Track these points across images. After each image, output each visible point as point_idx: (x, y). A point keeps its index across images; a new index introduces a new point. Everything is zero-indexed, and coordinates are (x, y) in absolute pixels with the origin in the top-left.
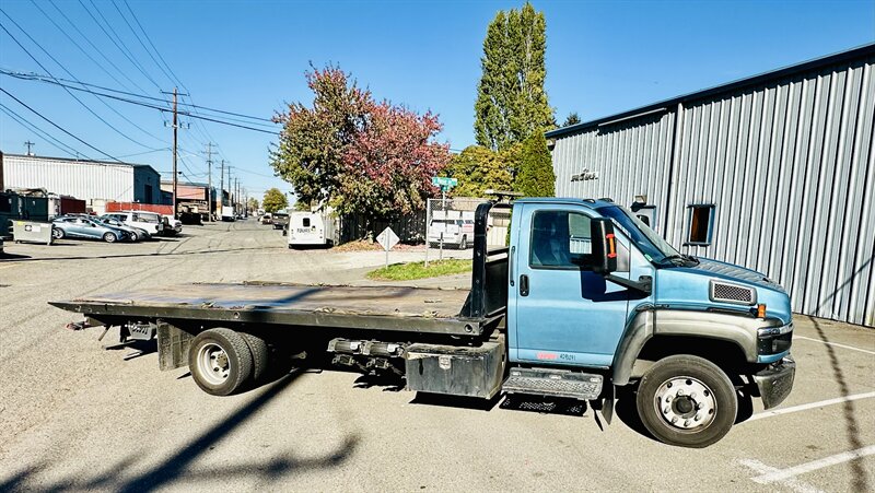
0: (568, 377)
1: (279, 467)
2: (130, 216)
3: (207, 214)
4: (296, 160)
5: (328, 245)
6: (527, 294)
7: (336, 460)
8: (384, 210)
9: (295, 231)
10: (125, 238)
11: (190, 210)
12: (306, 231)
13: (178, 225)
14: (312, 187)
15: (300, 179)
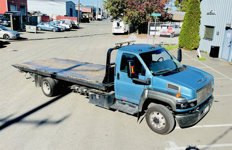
0: (130, 106)
1: (43, 122)
2: (61, 22)
3: (92, 18)
4: (111, 3)
5: (126, 33)
6: (119, 79)
7: (58, 122)
8: (142, 22)
9: (114, 28)
10: (59, 30)
11: (85, 17)
12: (118, 28)
13: (78, 25)
14: (116, 14)
15: (112, 11)
